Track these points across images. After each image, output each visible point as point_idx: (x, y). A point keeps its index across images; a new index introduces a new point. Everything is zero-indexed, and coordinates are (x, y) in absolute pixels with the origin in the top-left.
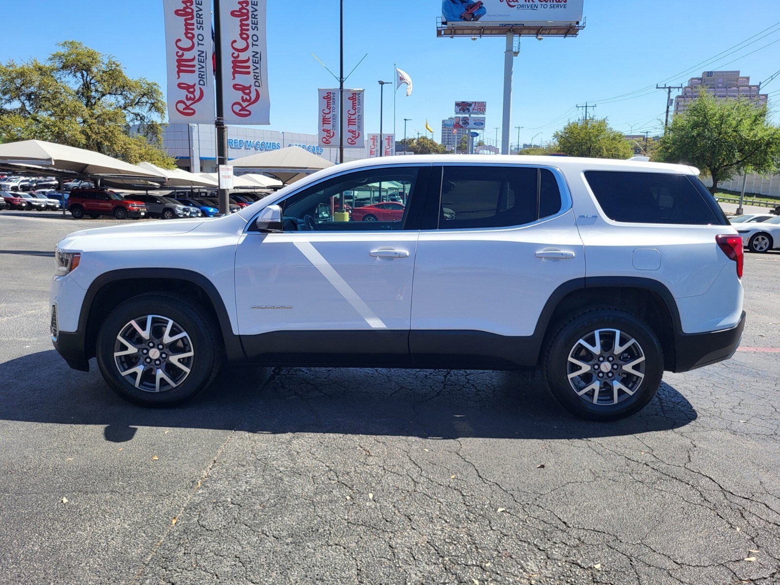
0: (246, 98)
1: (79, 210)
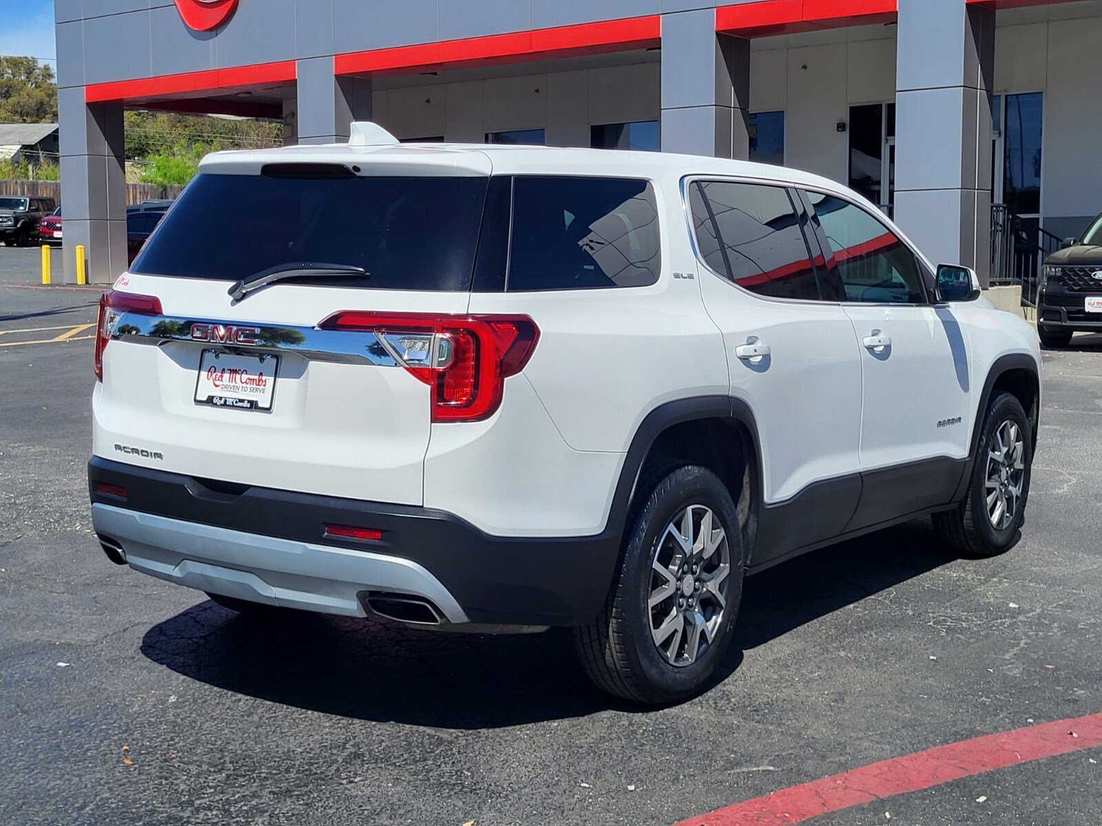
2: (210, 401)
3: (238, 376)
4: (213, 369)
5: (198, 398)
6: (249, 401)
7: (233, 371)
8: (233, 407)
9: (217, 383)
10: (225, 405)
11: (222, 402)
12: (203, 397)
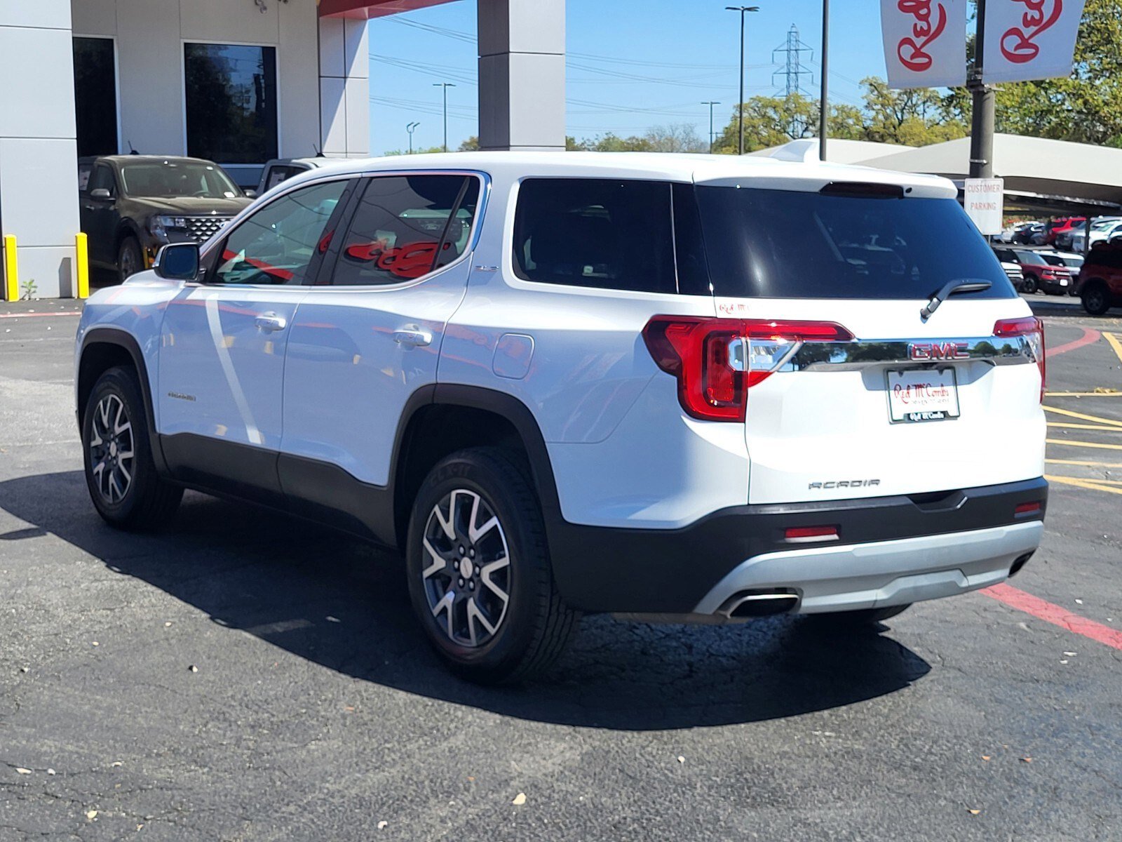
0: (1032, 17)
1: (1100, 295)
2: (908, 418)
3: (924, 390)
4: (898, 388)
5: (895, 418)
6: (942, 412)
7: (919, 386)
8: (930, 420)
9: (906, 399)
10: (922, 419)
11: (919, 417)
12: (898, 415)
